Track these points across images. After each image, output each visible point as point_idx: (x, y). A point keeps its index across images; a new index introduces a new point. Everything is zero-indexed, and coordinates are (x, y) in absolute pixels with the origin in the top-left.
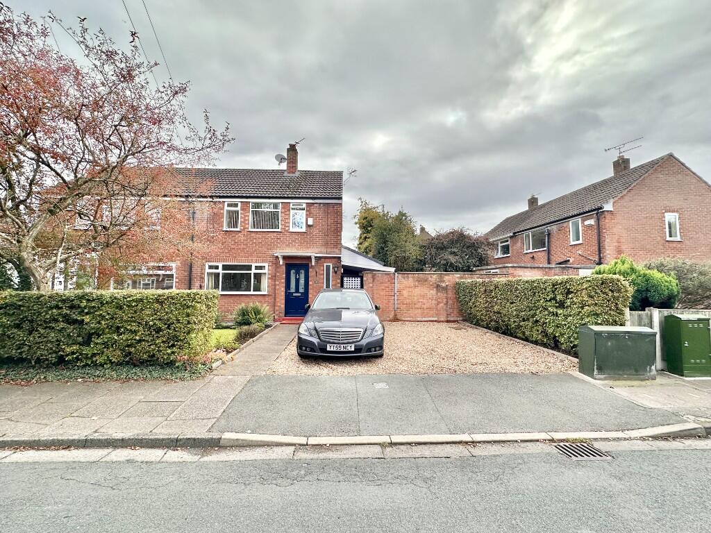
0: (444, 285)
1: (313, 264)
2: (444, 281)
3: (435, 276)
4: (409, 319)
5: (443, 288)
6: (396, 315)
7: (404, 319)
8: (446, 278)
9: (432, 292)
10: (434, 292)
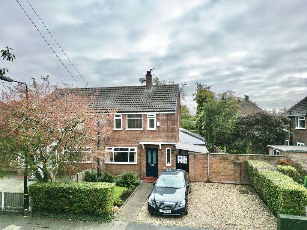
0: (239, 162)
1: (160, 148)
2: (239, 160)
3: (233, 157)
4: (217, 181)
5: (238, 164)
6: (208, 179)
7: (213, 181)
8: (240, 158)
9: (231, 166)
10: (232, 166)
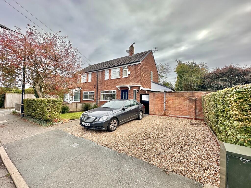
1: (130, 90)
2: (194, 96)
3: (188, 94)
5: (193, 100)
6: (165, 113)
7: (169, 115)
8: (196, 94)
10: (187, 102)
